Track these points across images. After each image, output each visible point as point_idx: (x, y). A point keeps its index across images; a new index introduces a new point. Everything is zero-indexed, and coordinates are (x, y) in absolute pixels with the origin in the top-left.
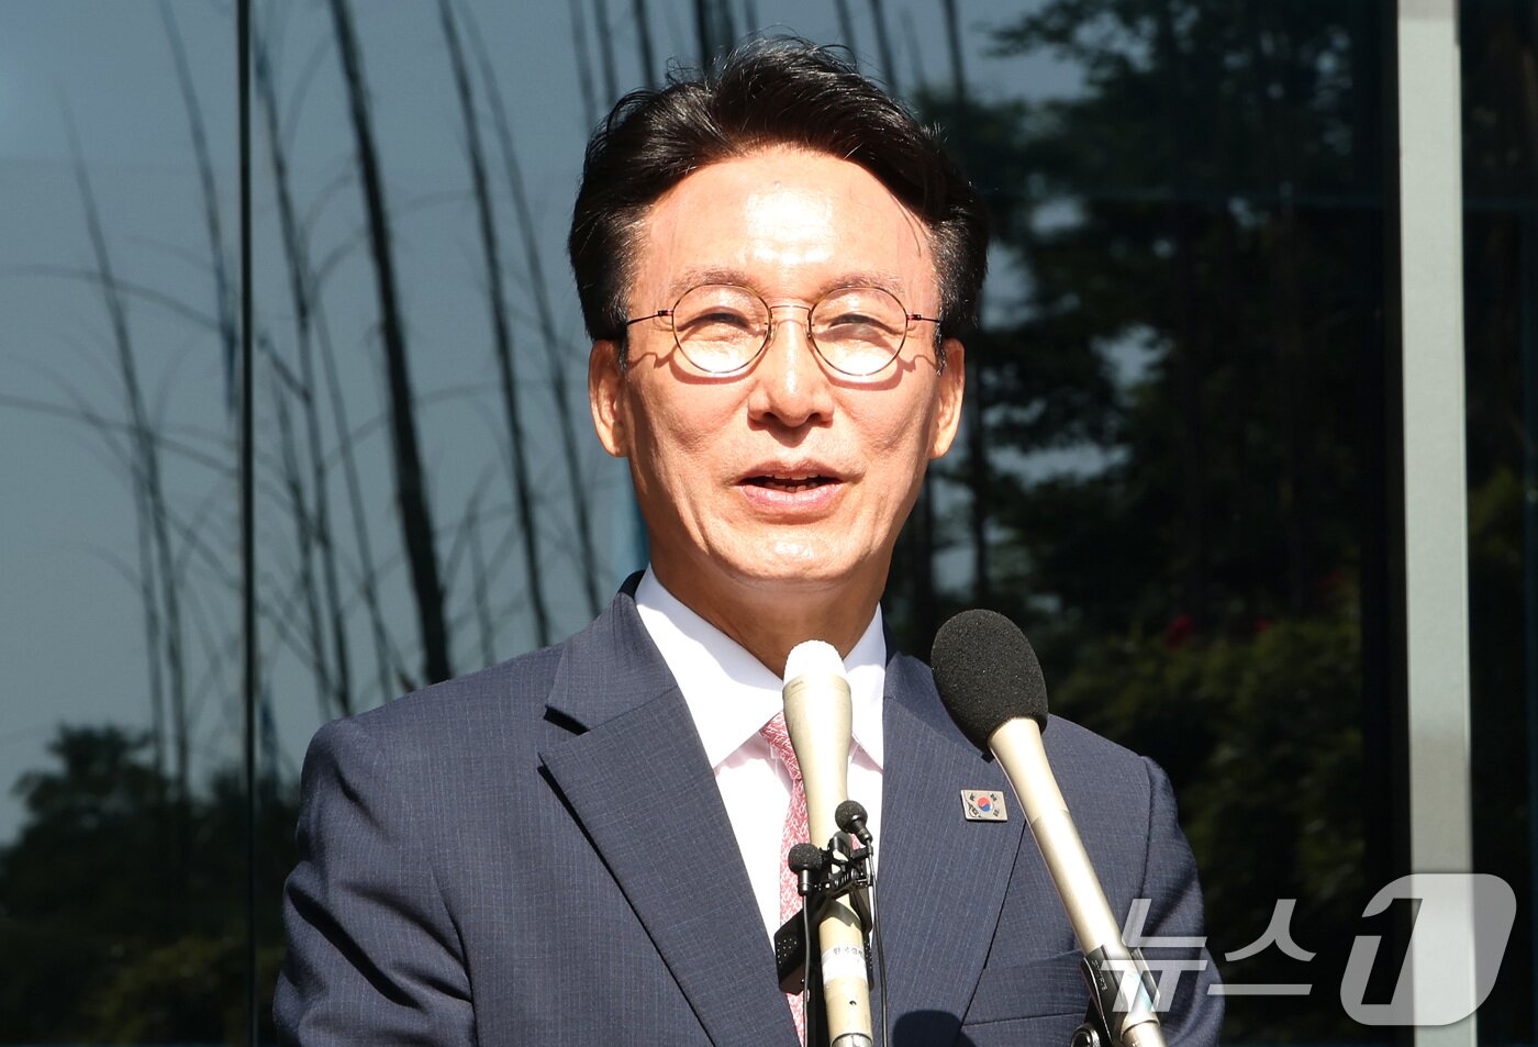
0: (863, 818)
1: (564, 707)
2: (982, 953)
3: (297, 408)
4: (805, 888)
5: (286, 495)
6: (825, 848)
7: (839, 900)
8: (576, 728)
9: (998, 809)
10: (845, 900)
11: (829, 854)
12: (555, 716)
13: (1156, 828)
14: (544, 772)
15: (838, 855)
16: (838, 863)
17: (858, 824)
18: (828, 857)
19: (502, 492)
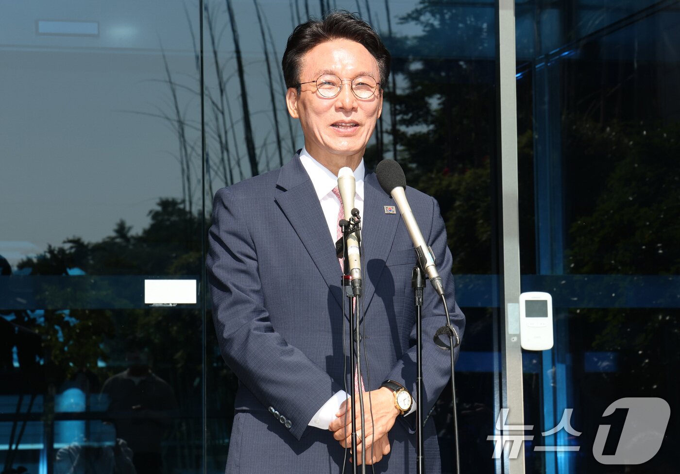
0: (358, 213)
1: (281, 185)
2: (389, 248)
3: (220, 116)
4: (343, 231)
5: (218, 139)
6: (348, 220)
7: (352, 234)
8: (284, 190)
9: (393, 210)
10: (354, 234)
11: (349, 222)
12: (278, 187)
13: (435, 216)
14: (276, 201)
15: (352, 222)
16: (352, 224)
17: (357, 214)
18: (349, 223)
19: (273, 137)
